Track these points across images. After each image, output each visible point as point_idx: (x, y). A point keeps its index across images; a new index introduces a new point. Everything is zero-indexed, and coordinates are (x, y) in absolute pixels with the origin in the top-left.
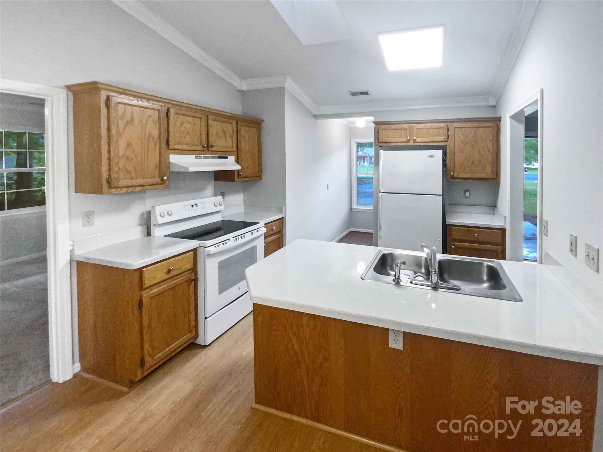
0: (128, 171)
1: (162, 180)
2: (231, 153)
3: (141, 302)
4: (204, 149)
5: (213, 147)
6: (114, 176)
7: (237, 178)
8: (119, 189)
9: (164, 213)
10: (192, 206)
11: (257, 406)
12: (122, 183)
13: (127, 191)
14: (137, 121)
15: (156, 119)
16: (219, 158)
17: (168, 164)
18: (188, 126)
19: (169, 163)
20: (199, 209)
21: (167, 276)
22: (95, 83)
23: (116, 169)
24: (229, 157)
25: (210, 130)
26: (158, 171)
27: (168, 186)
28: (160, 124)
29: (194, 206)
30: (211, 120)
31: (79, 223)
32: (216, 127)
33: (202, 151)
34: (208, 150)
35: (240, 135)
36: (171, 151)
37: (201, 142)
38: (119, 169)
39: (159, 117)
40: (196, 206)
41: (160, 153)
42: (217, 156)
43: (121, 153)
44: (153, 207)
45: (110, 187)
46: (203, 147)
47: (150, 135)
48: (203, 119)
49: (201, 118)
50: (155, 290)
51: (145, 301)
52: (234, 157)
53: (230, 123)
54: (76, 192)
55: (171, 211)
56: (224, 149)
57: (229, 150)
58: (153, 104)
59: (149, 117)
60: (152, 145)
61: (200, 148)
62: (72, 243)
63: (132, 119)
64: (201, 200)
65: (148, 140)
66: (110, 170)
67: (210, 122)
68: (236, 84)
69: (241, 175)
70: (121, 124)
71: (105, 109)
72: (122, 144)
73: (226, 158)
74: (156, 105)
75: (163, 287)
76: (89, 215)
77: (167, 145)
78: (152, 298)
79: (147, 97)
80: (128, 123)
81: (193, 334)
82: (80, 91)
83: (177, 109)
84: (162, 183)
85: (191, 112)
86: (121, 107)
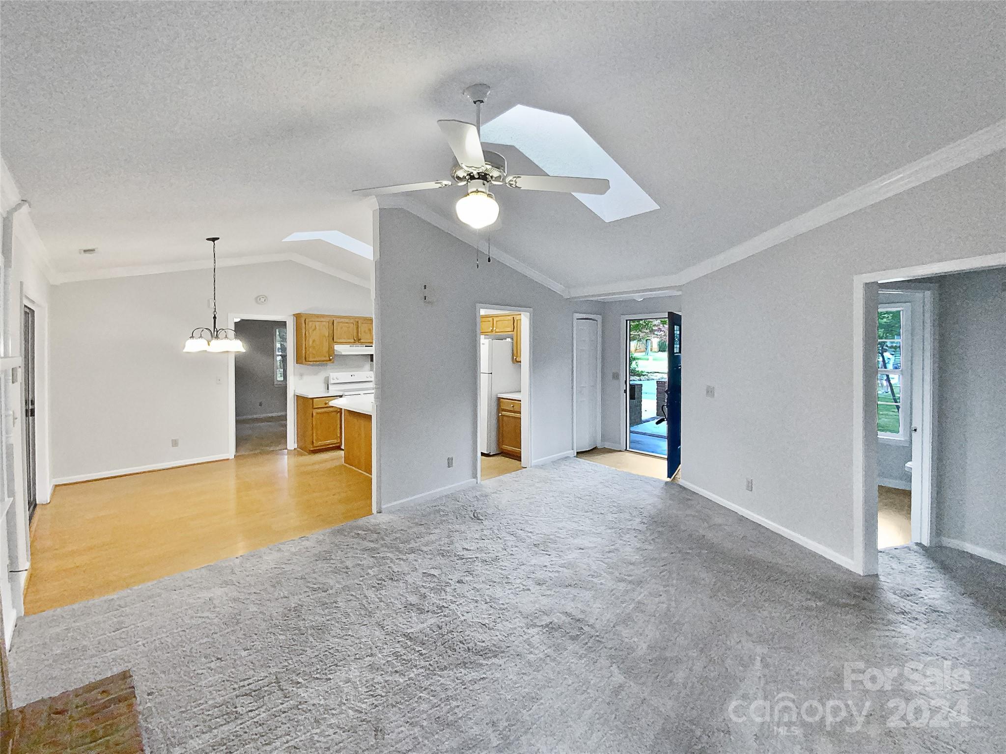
0: (313, 355)
1: (330, 358)
3: (312, 413)
6: (307, 356)
8: (310, 363)
9: (334, 378)
10: (352, 376)
11: (344, 464)
12: (310, 360)
13: (313, 364)
14: (317, 328)
16: (366, 346)
17: (333, 350)
18: (345, 329)
20: (355, 378)
21: (325, 406)
25: (360, 329)
26: (328, 354)
27: (333, 362)
28: (329, 329)
31: (296, 378)
32: (363, 328)
33: (353, 342)
34: (358, 342)
36: (335, 343)
37: (353, 338)
39: (328, 326)
40: (354, 376)
41: (329, 344)
42: (363, 345)
43: (310, 345)
44: (329, 374)
45: (306, 361)
46: (354, 340)
47: (324, 335)
48: (355, 323)
49: (353, 323)
50: (319, 411)
54: (296, 363)
56: (369, 341)
59: (324, 326)
60: (324, 341)
62: (294, 387)
63: (315, 328)
64: (358, 373)
65: (323, 337)
66: (305, 353)
67: (360, 324)
70: (310, 331)
71: (304, 324)
72: (311, 340)
73: (371, 346)
74: (327, 319)
75: (323, 410)
76: (301, 375)
77: (333, 339)
78: (317, 413)
79: (323, 316)
80: (313, 330)
81: (339, 441)
82: (298, 317)
83: (338, 320)
84: (330, 360)
85: (347, 321)
86: (310, 323)
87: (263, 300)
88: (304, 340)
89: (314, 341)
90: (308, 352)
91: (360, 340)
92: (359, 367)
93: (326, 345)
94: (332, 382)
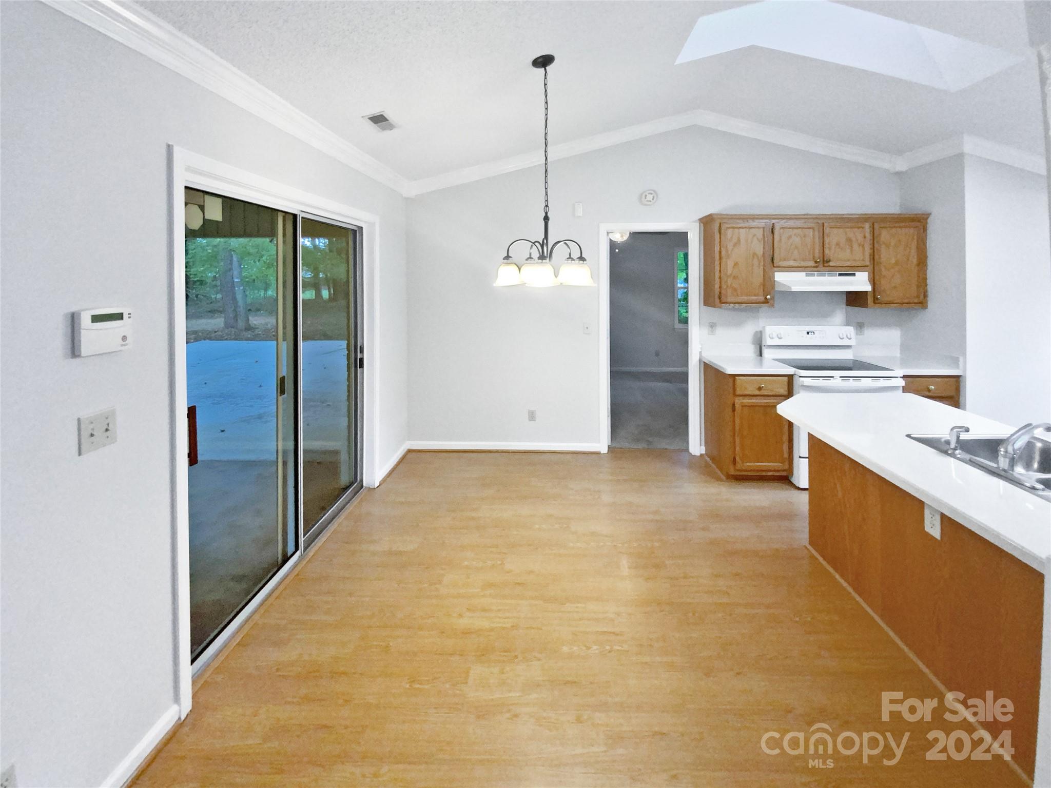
0: (735, 290)
1: (766, 298)
2: (861, 268)
3: (734, 405)
4: (816, 265)
5: (830, 261)
6: (723, 292)
7: (872, 304)
8: (728, 305)
9: (772, 334)
10: (808, 333)
11: (809, 547)
12: (729, 300)
13: (733, 307)
14: (742, 241)
15: (761, 237)
16: (840, 275)
17: (773, 283)
18: (797, 240)
19: (775, 281)
20: (816, 337)
21: (757, 393)
22: (710, 215)
23: (725, 287)
24: (857, 273)
25: (827, 240)
26: (762, 290)
27: (773, 306)
28: (764, 242)
29: (810, 333)
30: (828, 229)
31: (705, 331)
32: (835, 236)
33: (814, 267)
34: (824, 266)
35: (878, 242)
36: (775, 269)
37: (814, 257)
38: (727, 286)
39: (764, 235)
40: (813, 333)
41: (764, 270)
42: (838, 273)
43: (729, 272)
44: (764, 327)
45: (721, 302)
46: (816, 262)
47: (754, 254)
48: (816, 229)
49: (813, 228)
50: (747, 401)
51: (737, 406)
52: (867, 273)
53: (859, 228)
54: (704, 305)
55: (780, 334)
56: (848, 264)
57: (859, 264)
58: (758, 222)
59: (754, 235)
60: (756, 262)
61: (812, 263)
62: (700, 346)
63: (739, 240)
64: (820, 328)
65: (753, 257)
66: (720, 287)
67: (827, 230)
68: (886, 165)
69: (877, 299)
70: (730, 247)
71: (718, 234)
72: (730, 264)
73: (854, 275)
74: (762, 223)
75: (754, 400)
76: (712, 326)
77: (772, 262)
78: (743, 406)
79: (754, 218)
80: (735, 245)
81: (786, 467)
82: (707, 222)
83: (783, 223)
84: (766, 301)
85: (799, 223)
86: (730, 232)
87: (650, 197)
88: (717, 263)
89: (736, 264)
90: (724, 286)
91: (828, 261)
92: (823, 316)
93: (758, 272)
94: (769, 342)
